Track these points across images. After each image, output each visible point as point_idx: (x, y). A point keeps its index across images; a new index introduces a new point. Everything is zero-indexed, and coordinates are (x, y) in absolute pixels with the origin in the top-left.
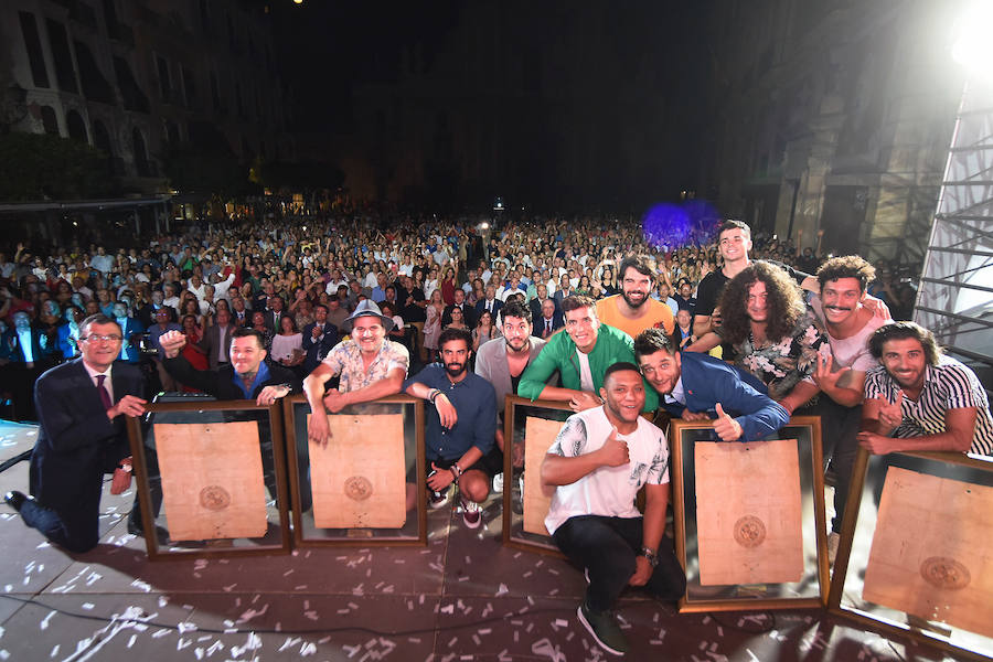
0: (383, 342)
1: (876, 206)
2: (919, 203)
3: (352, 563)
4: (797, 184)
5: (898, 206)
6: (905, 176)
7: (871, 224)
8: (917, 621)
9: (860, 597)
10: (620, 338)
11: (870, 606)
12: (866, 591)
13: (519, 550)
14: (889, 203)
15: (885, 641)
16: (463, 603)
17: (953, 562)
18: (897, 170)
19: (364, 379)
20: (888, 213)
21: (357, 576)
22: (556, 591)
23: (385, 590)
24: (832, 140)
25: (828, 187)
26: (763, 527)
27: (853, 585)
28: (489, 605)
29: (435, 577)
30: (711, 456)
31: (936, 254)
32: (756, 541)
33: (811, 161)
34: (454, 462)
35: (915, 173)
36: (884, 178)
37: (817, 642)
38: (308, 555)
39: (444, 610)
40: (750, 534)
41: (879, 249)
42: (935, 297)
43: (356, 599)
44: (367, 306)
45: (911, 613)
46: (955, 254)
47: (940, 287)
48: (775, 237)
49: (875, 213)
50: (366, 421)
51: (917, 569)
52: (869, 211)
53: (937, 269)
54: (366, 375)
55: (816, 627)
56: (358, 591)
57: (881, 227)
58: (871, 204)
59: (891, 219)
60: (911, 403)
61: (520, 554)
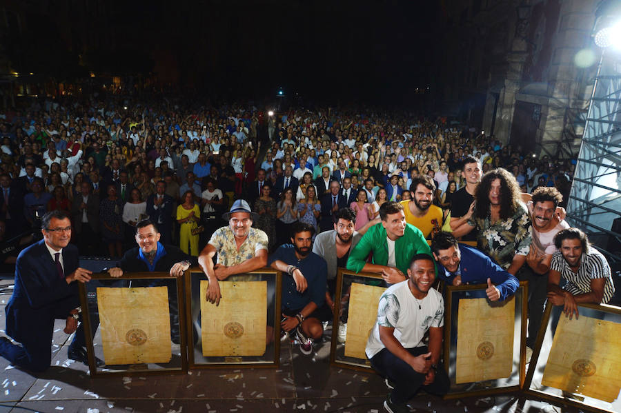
0: (250, 230)
1: (546, 119)
2: (570, 119)
3: (231, 379)
4: (497, 96)
5: (559, 120)
6: (563, 101)
7: (543, 131)
8: (567, 394)
9: (540, 383)
10: (415, 231)
11: (544, 388)
12: (544, 379)
13: (341, 368)
14: (553, 118)
15: (551, 406)
16: (311, 403)
17: (589, 361)
18: (558, 97)
19: (237, 255)
20: (552, 125)
21: (236, 387)
22: (368, 392)
23: (258, 396)
24: (519, 70)
25: (517, 101)
26: (493, 348)
27: (537, 377)
28: (328, 403)
29: (289, 387)
30: (467, 307)
31: (582, 163)
32: (488, 356)
33: (507, 82)
34: (299, 311)
35: (569, 99)
36: (551, 101)
37: (517, 409)
38: (199, 375)
39: (299, 407)
40: (485, 352)
41: (547, 148)
42: (580, 190)
43: (240, 403)
44: (241, 205)
45: (565, 390)
46: (592, 165)
47: (583, 184)
48: (483, 132)
49: (545, 124)
50: (242, 286)
51: (570, 366)
52: (541, 122)
53: (582, 173)
54: (238, 252)
55: (517, 402)
56: (240, 397)
57: (548, 134)
58: (542, 117)
59: (554, 128)
60: (574, 274)
61: (341, 370)
